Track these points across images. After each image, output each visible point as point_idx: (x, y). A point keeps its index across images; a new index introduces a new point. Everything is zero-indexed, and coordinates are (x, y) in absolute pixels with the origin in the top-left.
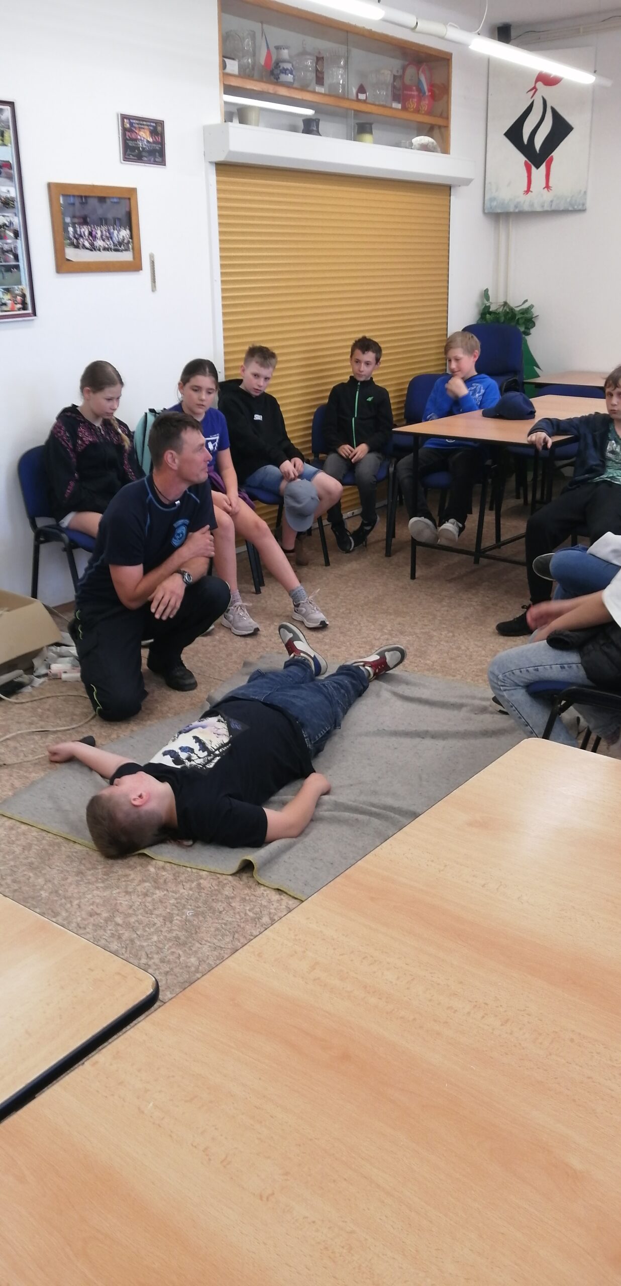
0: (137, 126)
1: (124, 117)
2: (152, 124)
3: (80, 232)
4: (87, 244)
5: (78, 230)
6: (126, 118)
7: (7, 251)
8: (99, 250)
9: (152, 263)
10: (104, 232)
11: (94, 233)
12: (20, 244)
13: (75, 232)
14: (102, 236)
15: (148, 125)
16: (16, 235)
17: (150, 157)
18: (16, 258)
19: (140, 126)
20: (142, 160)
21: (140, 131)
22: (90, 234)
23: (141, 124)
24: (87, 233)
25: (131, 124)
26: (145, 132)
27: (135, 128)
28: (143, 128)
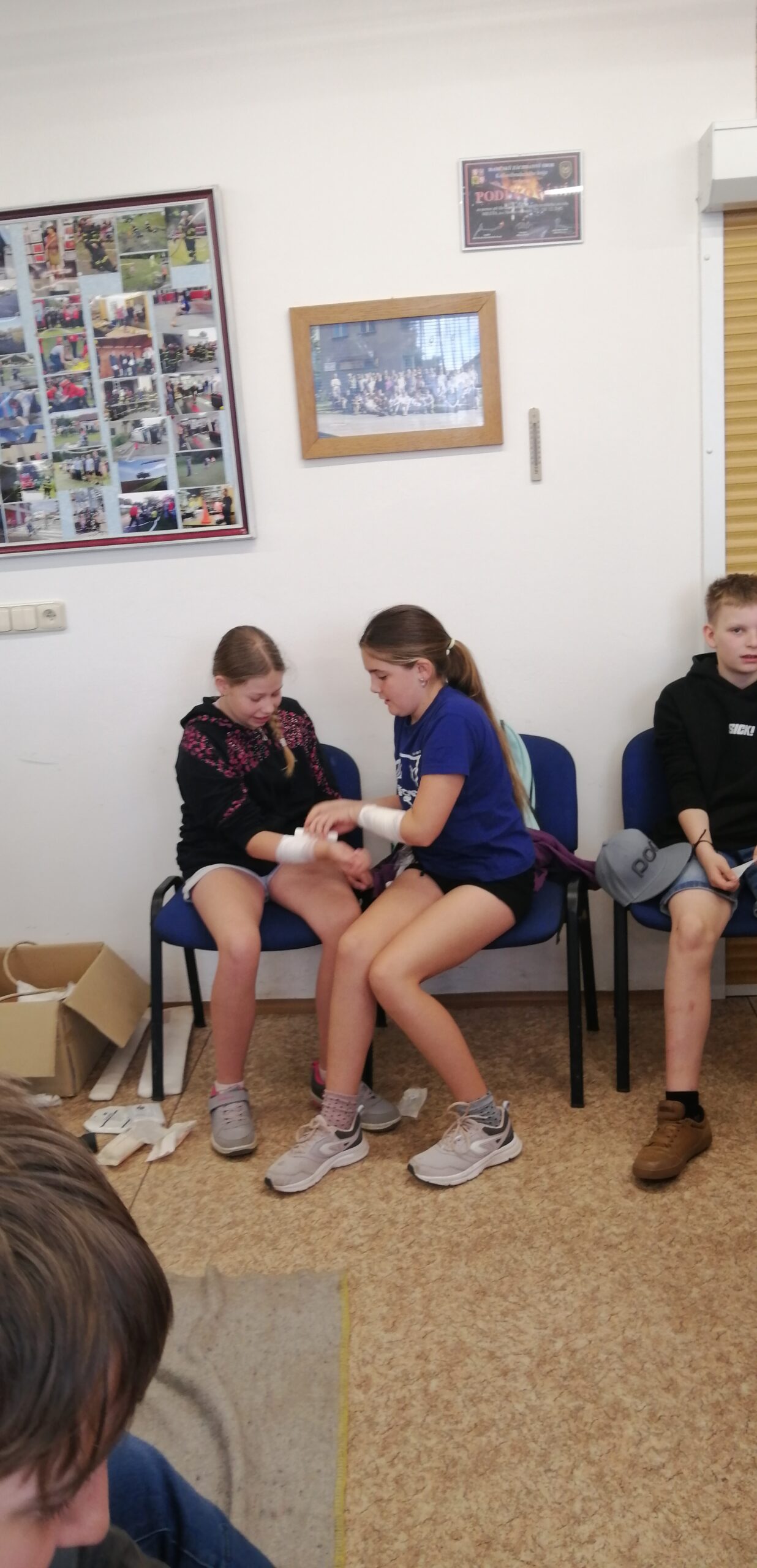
0: (503, 176)
1: (468, 168)
2: (546, 165)
3: (358, 385)
4: (371, 404)
5: (353, 382)
6: (478, 167)
7: (198, 431)
8: (400, 413)
9: (535, 428)
10: (414, 381)
11: (389, 384)
12: (223, 417)
13: (345, 385)
14: (407, 388)
15: (534, 170)
16: (217, 403)
17: (537, 230)
18: (216, 438)
19: (513, 175)
20: (518, 238)
21: (512, 184)
22: (380, 385)
23: (516, 172)
24: (372, 386)
25: (490, 176)
26: (524, 185)
27: (500, 180)
28: (523, 178)
